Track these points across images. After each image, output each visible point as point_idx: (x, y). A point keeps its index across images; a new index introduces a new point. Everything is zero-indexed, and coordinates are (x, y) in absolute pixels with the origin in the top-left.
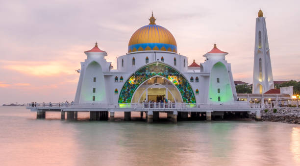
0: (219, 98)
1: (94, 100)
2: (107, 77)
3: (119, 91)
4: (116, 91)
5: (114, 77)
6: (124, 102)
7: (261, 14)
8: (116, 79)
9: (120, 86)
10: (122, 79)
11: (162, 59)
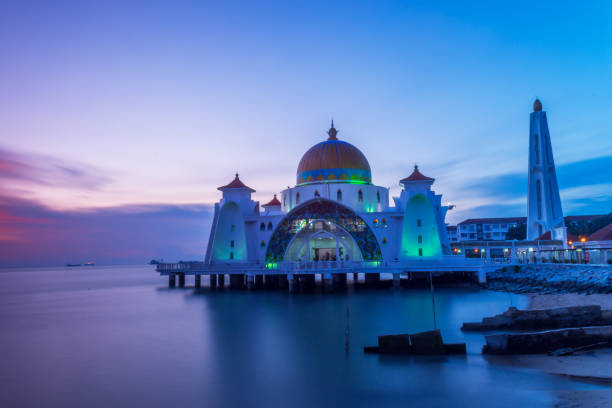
0: (420, 252)
1: (232, 257)
2: (249, 224)
3: (267, 243)
4: (263, 244)
5: (259, 224)
6: (275, 260)
7: (538, 106)
8: (263, 226)
9: (267, 236)
10: (270, 225)
11: (339, 193)
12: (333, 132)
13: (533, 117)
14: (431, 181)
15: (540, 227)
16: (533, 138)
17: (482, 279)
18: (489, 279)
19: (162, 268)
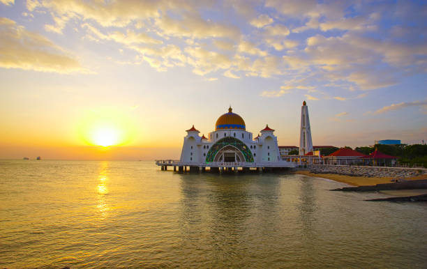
0: (269, 159)
1: (191, 160)
2: (199, 146)
4: (205, 155)
5: (203, 146)
6: (210, 161)
7: (305, 103)
8: (205, 147)
9: (207, 151)
10: (208, 147)
11: (235, 134)
12: (230, 109)
13: (303, 108)
14: (273, 131)
15: (304, 150)
16: (303, 116)
19: (158, 163)
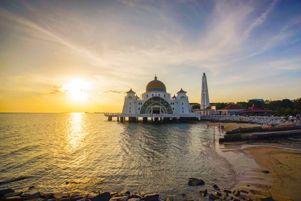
0: (183, 112)
1: (130, 112)
2: (135, 103)
4: (139, 109)
6: (143, 113)
7: (204, 74)
8: (139, 103)
9: (140, 106)
10: (141, 104)
11: (159, 95)
12: (156, 78)
13: (203, 77)
14: (186, 92)
15: (204, 106)
16: (203, 83)
17: (199, 119)
18: (201, 120)
19: (106, 115)
